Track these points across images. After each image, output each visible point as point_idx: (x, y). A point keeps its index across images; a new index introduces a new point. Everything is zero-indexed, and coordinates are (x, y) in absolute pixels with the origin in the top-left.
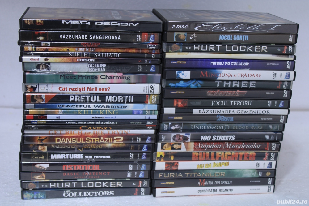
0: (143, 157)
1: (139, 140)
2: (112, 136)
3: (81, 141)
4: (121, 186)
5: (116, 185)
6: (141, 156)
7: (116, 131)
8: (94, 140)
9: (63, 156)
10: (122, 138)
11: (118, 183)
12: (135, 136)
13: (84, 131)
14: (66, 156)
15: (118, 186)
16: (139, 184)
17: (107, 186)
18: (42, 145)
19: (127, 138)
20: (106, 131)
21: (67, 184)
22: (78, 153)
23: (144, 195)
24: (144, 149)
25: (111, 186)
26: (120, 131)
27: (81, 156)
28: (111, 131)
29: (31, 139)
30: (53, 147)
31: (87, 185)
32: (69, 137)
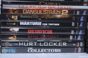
0: (81, 25)
1: (78, 13)
2: (61, 10)
3: (40, 13)
4: (66, 46)
5: (62, 45)
6: (79, 24)
7: (63, 7)
8: (49, 11)
9: (28, 23)
10: (67, 11)
11: (64, 43)
12: (76, 10)
13: (42, 6)
14: (30, 23)
15: (64, 45)
16: (77, 45)
17: (57, 45)
18: (14, 15)
19: (71, 11)
20: (56, 7)
21: (30, 43)
22: (38, 21)
23: (81, 52)
24: (82, 19)
25: (59, 45)
26: (66, 7)
27: (40, 24)
28: (60, 7)
29: (7, 11)
30: (21, 16)
31: (44, 45)
32: (32, 10)
